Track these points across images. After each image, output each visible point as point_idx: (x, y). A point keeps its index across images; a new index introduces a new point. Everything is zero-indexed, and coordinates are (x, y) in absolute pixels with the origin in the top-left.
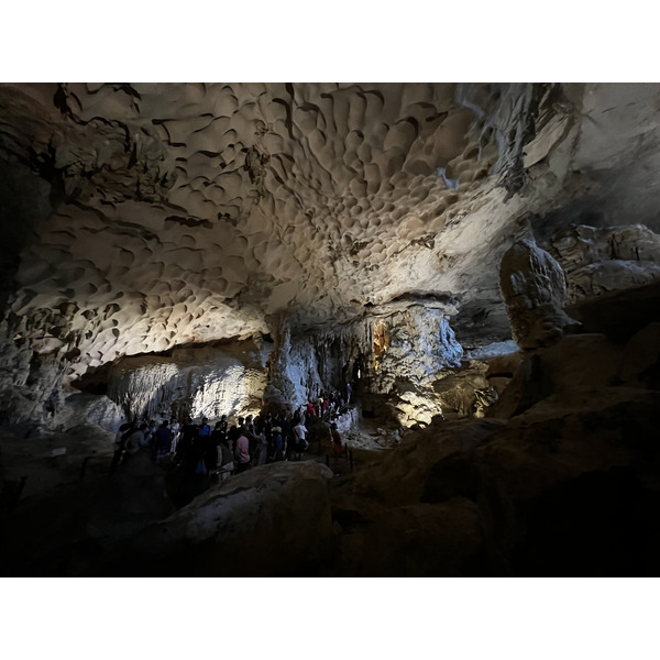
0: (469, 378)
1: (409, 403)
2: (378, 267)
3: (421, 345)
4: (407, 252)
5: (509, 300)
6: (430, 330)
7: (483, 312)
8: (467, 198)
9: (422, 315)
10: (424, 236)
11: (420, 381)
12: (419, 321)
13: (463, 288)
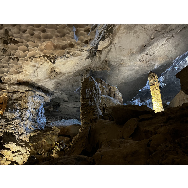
0: (50, 136)
1: (9, 149)
2: (18, 60)
3: (27, 114)
4: (39, 59)
5: (84, 99)
6: (35, 107)
7: (59, 104)
8: (77, 48)
9: (33, 97)
10: (52, 56)
11: (20, 136)
12: (31, 100)
13: (56, 90)
